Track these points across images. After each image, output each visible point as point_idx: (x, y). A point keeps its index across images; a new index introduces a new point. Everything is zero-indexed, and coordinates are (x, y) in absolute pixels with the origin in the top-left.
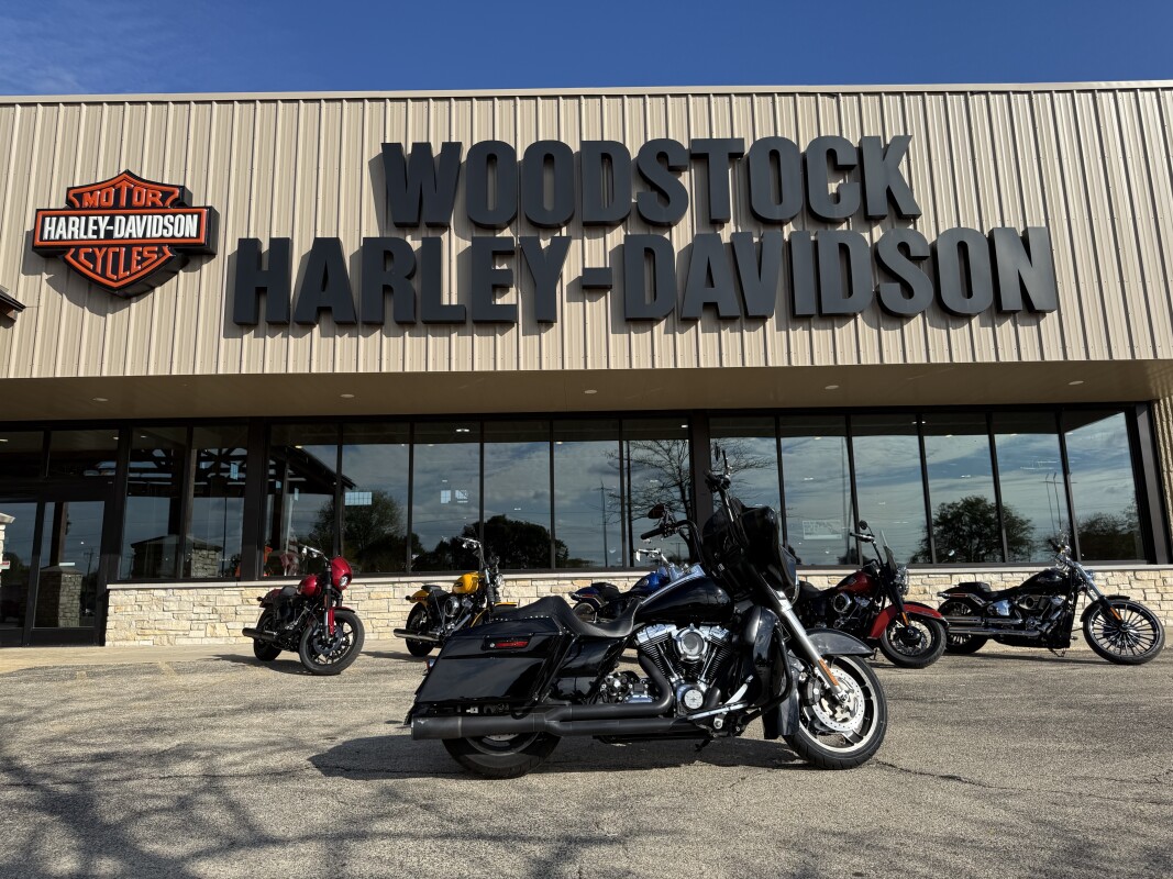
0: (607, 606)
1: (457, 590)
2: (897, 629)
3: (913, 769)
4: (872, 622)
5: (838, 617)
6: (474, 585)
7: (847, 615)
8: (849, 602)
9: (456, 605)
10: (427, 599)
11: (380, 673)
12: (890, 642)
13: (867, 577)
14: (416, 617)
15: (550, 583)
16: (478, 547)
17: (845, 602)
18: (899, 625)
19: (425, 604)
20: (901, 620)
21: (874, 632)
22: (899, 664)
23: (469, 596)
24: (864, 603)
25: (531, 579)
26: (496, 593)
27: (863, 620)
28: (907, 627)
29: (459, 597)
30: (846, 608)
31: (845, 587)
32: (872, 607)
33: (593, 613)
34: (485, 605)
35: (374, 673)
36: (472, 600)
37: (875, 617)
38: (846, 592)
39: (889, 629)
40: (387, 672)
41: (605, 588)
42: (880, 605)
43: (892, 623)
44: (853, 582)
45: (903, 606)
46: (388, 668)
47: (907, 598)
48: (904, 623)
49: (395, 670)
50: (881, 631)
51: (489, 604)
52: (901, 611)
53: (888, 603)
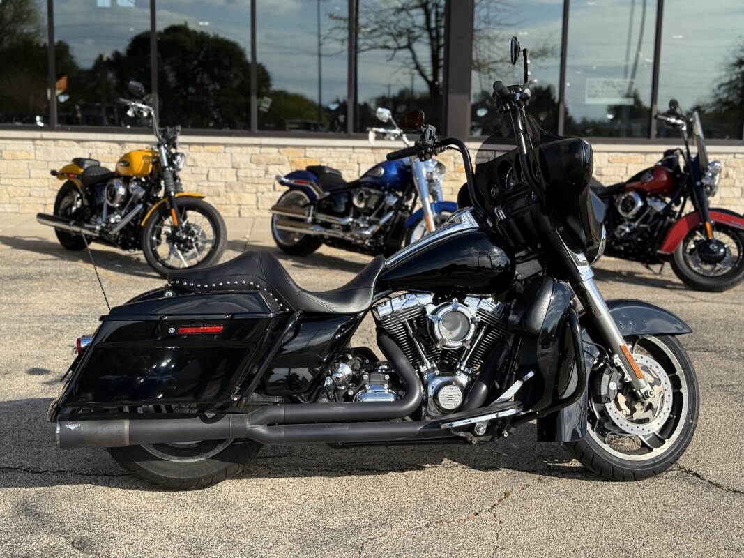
0: (326, 198)
1: (123, 171)
2: (696, 242)
3: (724, 483)
4: (665, 231)
5: (622, 222)
6: (146, 165)
7: (634, 220)
8: (640, 204)
9: (121, 191)
10: (81, 177)
11: (19, 277)
12: (685, 258)
13: (668, 174)
14: (66, 200)
15: (250, 150)
16: (150, 115)
17: (633, 204)
18: (699, 237)
19: (78, 183)
20: (703, 229)
21: (668, 243)
22: (691, 284)
23: (138, 180)
24: (659, 207)
25: (225, 145)
26: (175, 178)
27: (653, 228)
28: (709, 241)
29: (126, 180)
30: (634, 211)
31: (635, 184)
32: (668, 211)
33: (306, 205)
34: (161, 194)
35: (12, 278)
36: (142, 185)
37: (671, 225)
38: (638, 191)
39: (686, 241)
40: (28, 277)
41: (324, 173)
42: (677, 209)
43: (691, 234)
44: (649, 179)
45: (709, 214)
46: (31, 269)
47: (714, 202)
48: (706, 234)
49: (40, 273)
50: (675, 245)
51: (167, 194)
52: (705, 219)
53: (689, 207)
